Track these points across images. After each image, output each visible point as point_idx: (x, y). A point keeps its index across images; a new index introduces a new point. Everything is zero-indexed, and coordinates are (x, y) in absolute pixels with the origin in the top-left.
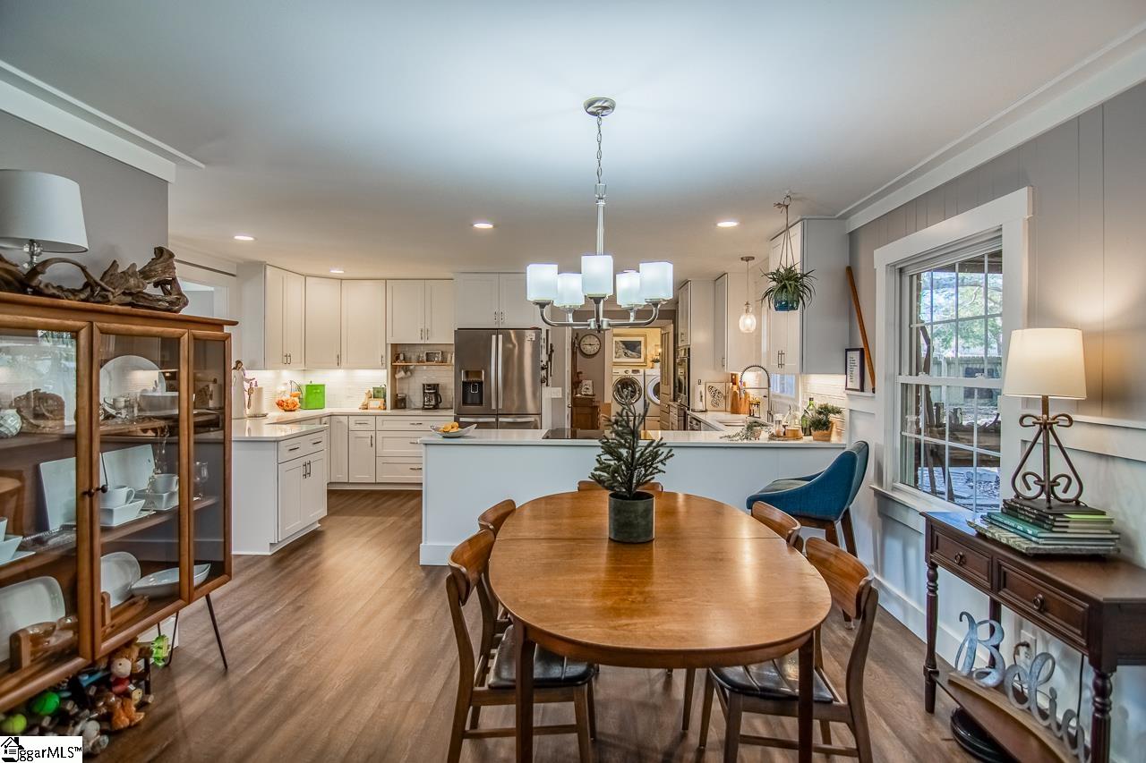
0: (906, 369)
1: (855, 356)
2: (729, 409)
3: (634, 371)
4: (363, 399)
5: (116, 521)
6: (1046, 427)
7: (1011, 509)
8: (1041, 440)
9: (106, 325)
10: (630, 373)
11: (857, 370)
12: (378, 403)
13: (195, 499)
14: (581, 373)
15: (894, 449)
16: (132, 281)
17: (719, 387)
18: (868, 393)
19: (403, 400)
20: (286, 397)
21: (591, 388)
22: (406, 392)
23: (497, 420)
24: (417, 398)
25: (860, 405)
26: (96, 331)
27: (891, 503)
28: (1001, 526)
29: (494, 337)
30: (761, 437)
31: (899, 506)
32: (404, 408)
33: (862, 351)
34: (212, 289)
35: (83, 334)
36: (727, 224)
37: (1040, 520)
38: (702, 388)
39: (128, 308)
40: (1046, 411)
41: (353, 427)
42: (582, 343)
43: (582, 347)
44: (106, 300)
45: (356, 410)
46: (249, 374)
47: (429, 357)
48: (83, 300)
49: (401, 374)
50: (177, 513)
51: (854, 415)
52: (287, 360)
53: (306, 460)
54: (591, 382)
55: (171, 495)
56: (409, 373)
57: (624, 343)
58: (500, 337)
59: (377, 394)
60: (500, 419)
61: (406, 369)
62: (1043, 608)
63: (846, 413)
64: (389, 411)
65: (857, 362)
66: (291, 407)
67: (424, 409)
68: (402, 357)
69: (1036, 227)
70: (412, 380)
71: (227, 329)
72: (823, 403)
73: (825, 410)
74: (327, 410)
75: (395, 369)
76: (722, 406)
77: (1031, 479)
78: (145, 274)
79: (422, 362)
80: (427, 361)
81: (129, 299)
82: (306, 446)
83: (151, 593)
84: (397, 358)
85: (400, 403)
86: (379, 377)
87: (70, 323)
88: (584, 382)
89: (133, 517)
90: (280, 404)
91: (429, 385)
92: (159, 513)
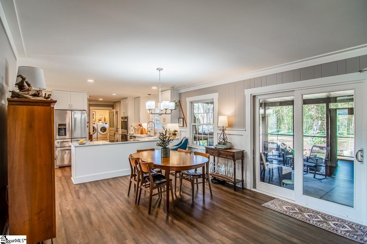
0: (193, 122)
1: (182, 119)
2: (140, 133)
6: (223, 130)
7: (219, 144)
8: (223, 133)
11: (182, 122)
15: (191, 138)
17: (136, 127)
18: (185, 127)
23: (72, 140)
25: (182, 129)
27: (191, 148)
28: (219, 146)
29: (71, 113)
31: (193, 149)
33: (183, 118)
37: (224, 144)
38: (132, 128)
40: (223, 128)
51: (181, 132)
58: (73, 113)
62: (227, 156)
63: (179, 132)
65: (182, 121)
69: (219, 99)
72: (175, 129)
73: (176, 131)
76: (137, 133)
77: (221, 139)
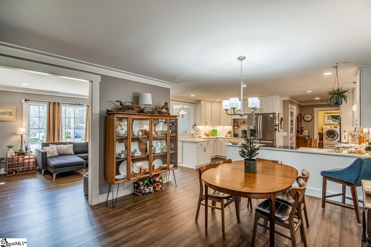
3: (334, 127)
4: (226, 134)
5: (156, 152)
9: (154, 118)
10: (333, 128)
12: (229, 135)
13: (170, 151)
14: (303, 128)
16: (159, 110)
19: (237, 135)
20: (207, 133)
21: (307, 133)
22: (238, 132)
23: (260, 142)
24: (240, 134)
26: (152, 119)
29: (259, 116)
30: (343, 152)
32: (237, 137)
34: (190, 107)
35: (150, 119)
36: (328, 74)
38: (346, 134)
39: (158, 115)
41: (222, 141)
42: (304, 117)
43: (304, 118)
44: (154, 114)
45: (224, 137)
46: (198, 127)
47: (244, 122)
48: (151, 114)
49: (236, 127)
50: (166, 153)
52: (206, 124)
53: (205, 148)
54: (307, 131)
55: (166, 149)
56: (238, 127)
57: (332, 116)
58: (261, 116)
59: (230, 133)
60: (261, 141)
61: (238, 126)
64: (232, 138)
66: (208, 135)
67: (241, 137)
68: (236, 122)
70: (239, 129)
71: (177, 117)
74: (217, 136)
75: (234, 126)
76: (357, 141)
78: (162, 108)
79: (242, 124)
80: (243, 123)
81: (158, 113)
82: (205, 144)
83: (163, 168)
84: (235, 123)
85: (236, 135)
86: (230, 128)
87: (148, 118)
88: (305, 131)
89: (160, 152)
90: (206, 134)
91: (243, 131)
92: (164, 152)
